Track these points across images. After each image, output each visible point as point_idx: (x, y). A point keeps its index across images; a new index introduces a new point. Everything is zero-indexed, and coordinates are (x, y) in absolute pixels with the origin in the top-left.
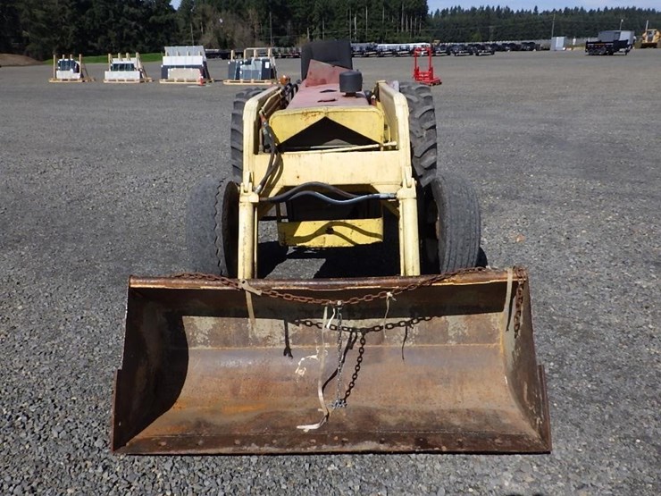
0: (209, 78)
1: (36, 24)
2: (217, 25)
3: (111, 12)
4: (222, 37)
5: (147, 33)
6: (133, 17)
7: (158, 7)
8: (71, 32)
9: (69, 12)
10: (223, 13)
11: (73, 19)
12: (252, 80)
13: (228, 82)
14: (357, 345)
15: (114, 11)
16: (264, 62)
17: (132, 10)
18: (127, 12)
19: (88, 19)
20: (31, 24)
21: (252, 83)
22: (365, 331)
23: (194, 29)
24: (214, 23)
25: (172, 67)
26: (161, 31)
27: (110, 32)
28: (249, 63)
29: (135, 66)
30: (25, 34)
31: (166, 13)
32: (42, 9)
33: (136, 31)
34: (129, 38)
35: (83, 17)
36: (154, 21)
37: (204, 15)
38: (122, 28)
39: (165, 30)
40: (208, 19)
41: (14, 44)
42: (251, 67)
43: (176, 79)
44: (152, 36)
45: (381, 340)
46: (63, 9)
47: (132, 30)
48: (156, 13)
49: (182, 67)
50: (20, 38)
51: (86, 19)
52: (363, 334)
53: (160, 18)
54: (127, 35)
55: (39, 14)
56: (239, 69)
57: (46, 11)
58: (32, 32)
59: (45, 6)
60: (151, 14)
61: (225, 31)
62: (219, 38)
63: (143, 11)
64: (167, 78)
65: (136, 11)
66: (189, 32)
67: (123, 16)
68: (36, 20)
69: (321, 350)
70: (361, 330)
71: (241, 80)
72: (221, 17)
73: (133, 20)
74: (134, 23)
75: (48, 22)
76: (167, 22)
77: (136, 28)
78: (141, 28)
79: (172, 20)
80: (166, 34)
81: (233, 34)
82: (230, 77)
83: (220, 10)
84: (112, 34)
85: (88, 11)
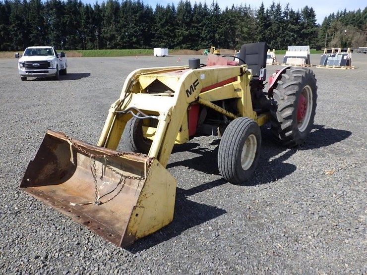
0: (309, 64)
1: (243, 35)
2: (342, 34)
3: (281, 28)
4: (344, 41)
5: (298, 39)
6: (292, 30)
7: (308, 24)
8: (258, 39)
9: (259, 28)
10: (348, 26)
11: (261, 32)
12: (334, 66)
13: (319, 67)
14: (122, 183)
15: (283, 27)
16: (344, 55)
17: (293, 27)
18: (290, 28)
19: (269, 32)
20: (240, 35)
21: (333, 68)
22: (126, 177)
23: (328, 36)
24: (341, 33)
25: (290, 57)
26: (307, 38)
27: (278, 38)
28: (334, 56)
29: (271, 56)
30: (237, 39)
31: (312, 28)
32: (247, 27)
33: (292, 37)
34: (288, 41)
35: (266, 31)
36: (304, 32)
37: (335, 28)
38: (285, 36)
39: (309, 37)
40: (337, 30)
41: (231, 44)
42: (335, 59)
43: (290, 64)
44: (301, 40)
45: (130, 184)
46: (258, 27)
47: (290, 37)
48: (306, 28)
49: (295, 57)
50: (234, 41)
51: (267, 32)
52: (125, 179)
53: (308, 30)
54: (287, 40)
55: (245, 30)
56: (327, 60)
57: (249, 28)
58: (240, 39)
59: (249, 26)
60: (303, 28)
61: (347, 37)
62: (342, 42)
63: (299, 27)
64: (286, 63)
65: (295, 27)
66: (324, 38)
67: (287, 30)
68: (243, 33)
69: (111, 180)
70: (125, 176)
71: (327, 66)
72: (346, 29)
73: (292, 32)
74: (292, 34)
75: (249, 34)
76: (312, 33)
77: (293, 36)
78: (295, 36)
79: (315, 32)
80: (309, 39)
81: (352, 39)
82: (321, 64)
83: (346, 25)
84: (279, 39)
85: (269, 28)
